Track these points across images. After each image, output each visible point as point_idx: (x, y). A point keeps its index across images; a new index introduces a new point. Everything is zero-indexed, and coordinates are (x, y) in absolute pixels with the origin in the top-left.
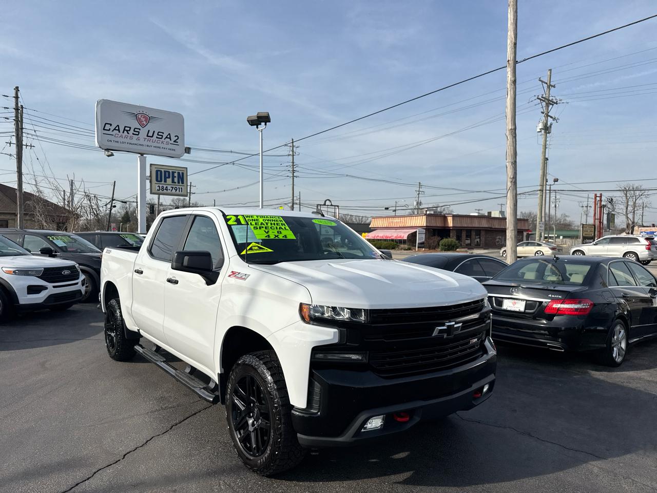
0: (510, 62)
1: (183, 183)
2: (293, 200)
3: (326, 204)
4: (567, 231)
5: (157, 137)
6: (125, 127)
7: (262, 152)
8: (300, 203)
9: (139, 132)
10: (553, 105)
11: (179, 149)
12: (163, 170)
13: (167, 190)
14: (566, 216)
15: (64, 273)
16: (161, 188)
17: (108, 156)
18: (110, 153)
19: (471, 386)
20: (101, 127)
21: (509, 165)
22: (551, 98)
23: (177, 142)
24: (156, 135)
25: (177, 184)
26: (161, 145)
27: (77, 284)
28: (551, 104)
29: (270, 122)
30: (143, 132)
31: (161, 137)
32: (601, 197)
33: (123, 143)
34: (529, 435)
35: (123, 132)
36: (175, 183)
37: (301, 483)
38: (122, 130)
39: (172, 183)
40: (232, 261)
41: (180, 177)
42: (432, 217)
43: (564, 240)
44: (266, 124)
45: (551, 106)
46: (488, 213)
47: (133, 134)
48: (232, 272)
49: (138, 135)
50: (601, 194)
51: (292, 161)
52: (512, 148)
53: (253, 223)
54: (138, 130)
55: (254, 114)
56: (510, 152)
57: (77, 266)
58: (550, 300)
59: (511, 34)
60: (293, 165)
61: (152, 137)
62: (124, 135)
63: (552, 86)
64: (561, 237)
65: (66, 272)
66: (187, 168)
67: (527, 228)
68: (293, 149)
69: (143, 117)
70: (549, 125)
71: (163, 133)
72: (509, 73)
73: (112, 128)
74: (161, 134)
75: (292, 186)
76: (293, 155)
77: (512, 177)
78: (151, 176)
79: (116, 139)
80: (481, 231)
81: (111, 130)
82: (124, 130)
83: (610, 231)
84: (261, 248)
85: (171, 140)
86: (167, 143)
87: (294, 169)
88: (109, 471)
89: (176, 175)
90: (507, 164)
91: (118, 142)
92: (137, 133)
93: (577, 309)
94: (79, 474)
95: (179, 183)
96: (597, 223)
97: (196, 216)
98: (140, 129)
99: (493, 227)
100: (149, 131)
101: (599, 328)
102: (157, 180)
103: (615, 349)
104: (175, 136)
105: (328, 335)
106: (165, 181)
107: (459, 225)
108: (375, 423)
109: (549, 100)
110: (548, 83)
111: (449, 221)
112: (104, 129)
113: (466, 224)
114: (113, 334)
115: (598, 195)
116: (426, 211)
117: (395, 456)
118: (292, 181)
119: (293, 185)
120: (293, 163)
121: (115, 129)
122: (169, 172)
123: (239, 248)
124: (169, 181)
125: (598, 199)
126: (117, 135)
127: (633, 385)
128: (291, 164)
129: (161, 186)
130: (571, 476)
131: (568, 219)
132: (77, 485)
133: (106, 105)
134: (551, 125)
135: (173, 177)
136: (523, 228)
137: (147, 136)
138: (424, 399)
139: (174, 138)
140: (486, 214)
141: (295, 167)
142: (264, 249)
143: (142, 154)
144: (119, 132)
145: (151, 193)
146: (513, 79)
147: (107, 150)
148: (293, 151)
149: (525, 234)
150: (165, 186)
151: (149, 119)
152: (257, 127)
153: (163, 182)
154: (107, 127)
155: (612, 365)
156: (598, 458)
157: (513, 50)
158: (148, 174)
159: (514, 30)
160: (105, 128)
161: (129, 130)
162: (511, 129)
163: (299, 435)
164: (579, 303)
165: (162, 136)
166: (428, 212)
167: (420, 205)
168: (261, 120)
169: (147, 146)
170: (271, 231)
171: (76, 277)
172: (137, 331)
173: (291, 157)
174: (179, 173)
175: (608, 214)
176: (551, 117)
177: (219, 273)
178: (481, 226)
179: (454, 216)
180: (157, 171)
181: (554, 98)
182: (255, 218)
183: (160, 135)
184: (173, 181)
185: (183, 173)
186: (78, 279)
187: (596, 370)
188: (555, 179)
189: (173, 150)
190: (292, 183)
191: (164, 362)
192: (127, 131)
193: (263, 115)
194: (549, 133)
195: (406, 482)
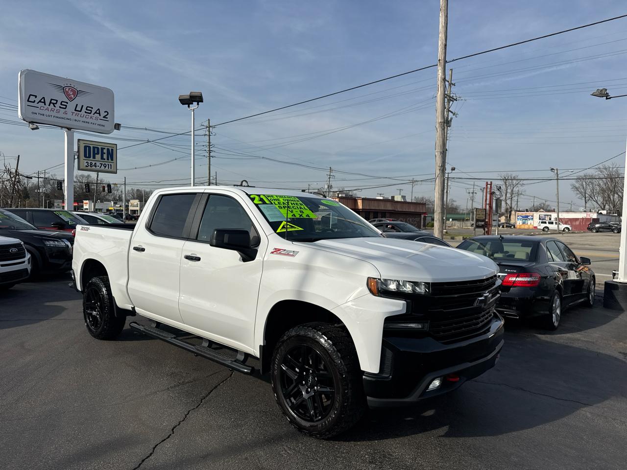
0: (441, 61)
1: (112, 160)
2: (209, 179)
3: (243, 185)
4: (454, 214)
5: (85, 112)
6: (51, 100)
7: (194, 131)
8: (216, 183)
9: (66, 106)
10: (453, 101)
11: (108, 125)
12: (92, 146)
13: (96, 166)
14: (453, 201)
15: (12, 250)
16: (89, 164)
17: (33, 129)
18: (35, 126)
20: (25, 98)
21: (438, 155)
22: (451, 95)
23: (107, 118)
24: (84, 109)
25: (106, 160)
26: (90, 121)
27: (24, 262)
28: (451, 100)
29: (202, 102)
30: (71, 106)
31: (90, 112)
32: (491, 184)
33: (49, 116)
34: (522, 389)
35: (49, 105)
36: (105, 159)
37: (359, 443)
38: (48, 103)
39: (101, 159)
41: (110, 154)
42: (344, 200)
43: (454, 222)
44: (198, 104)
45: (451, 102)
46: (392, 197)
47: (60, 107)
48: (276, 249)
49: (65, 108)
50: (491, 182)
51: (208, 141)
52: (441, 139)
53: (276, 202)
54: (65, 104)
56: (439, 142)
57: (22, 243)
58: (506, 274)
59: (442, 36)
60: (209, 145)
61: (80, 111)
62: (50, 108)
63: (453, 84)
64: (451, 220)
65: (14, 250)
66: (116, 145)
67: (424, 211)
68: (209, 129)
69: (72, 90)
70: (450, 119)
71: (92, 108)
72: (440, 71)
73: (37, 100)
74: (90, 109)
75: (208, 165)
76: (210, 135)
77: (440, 165)
78: (78, 151)
79: (42, 112)
80: (387, 214)
81: (36, 102)
82: (50, 103)
83: (498, 214)
84: (292, 227)
85: (100, 115)
86: (97, 119)
87: (211, 149)
88: (167, 445)
89: (105, 151)
90: (436, 153)
91: (43, 115)
92: (65, 107)
93: (529, 282)
95: (108, 159)
96: (488, 207)
97: (210, 194)
98: (67, 103)
99: (396, 210)
100: (77, 105)
101: (546, 298)
102: (85, 156)
103: (554, 315)
104: (105, 112)
105: (397, 306)
106: (94, 157)
107: (368, 208)
109: (450, 97)
110: (450, 81)
111: (359, 204)
112: (28, 101)
113: (374, 206)
114: (94, 313)
115: (489, 183)
116: (338, 194)
118: (208, 160)
119: (210, 165)
120: (209, 143)
121: (40, 101)
122: (98, 148)
124: (98, 157)
125: (489, 186)
126: (42, 108)
127: (576, 345)
128: (208, 144)
129: (89, 162)
131: (455, 204)
132: (143, 461)
133: (30, 76)
134: (451, 119)
135: (103, 153)
136: (421, 211)
137: (75, 110)
139: (103, 114)
140: (390, 198)
141: (211, 147)
142: (294, 227)
143: (69, 129)
144: (45, 104)
145: (79, 169)
146: (443, 77)
147: (32, 122)
148: (209, 131)
149: (422, 216)
150: (94, 163)
151: (77, 93)
152: (189, 107)
153: (91, 158)
154: (32, 98)
156: (586, 405)
157: (444, 51)
158: (76, 149)
159: (445, 33)
160: (29, 99)
161: (56, 103)
162: (441, 122)
163: (368, 398)
164: (531, 276)
165: (91, 111)
166: (340, 195)
167: (331, 188)
168: (194, 99)
169: (75, 120)
170: (294, 211)
171: (22, 256)
172: (131, 309)
173: (207, 137)
174: (108, 149)
175: (496, 200)
176: (452, 112)
177: (257, 251)
178: (386, 209)
179: (364, 200)
180: (85, 147)
181: (454, 95)
183: (89, 110)
184: (102, 158)
185: (112, 150)
186: (24, 257)
188: (452, 168)
189: (102, 125)
190: (208, 163)
191: (174, 338)
192: (54, 104)
193: (196, 94)
194: (450, 126)
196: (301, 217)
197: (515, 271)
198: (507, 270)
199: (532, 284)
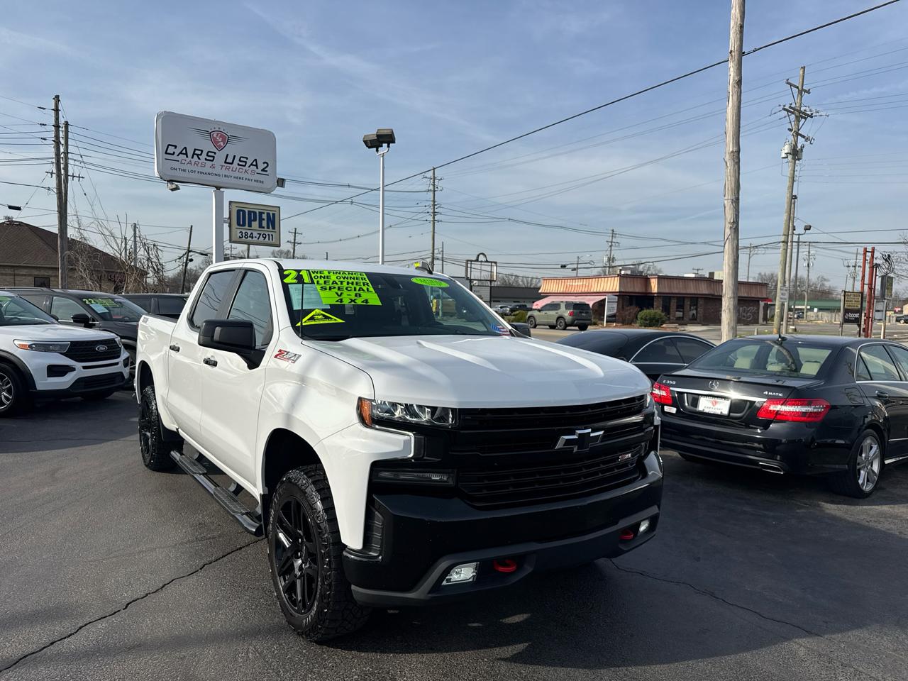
0: (733, 54)
1: (274, 228)
2: (433, 253)
3: (480, 260)
4: (826, 300)
5: (238, 165)
6: (195, 150)
7: (383, 186)
8: (443, 257)
9: (214, 157)
10: (806, 119)
11: (269, 181)
12: (246, 210)
13: (252, 237)
14: (825, 280)
15: (98, 348)
16: (244, 235)
17: (172, 190)
18: (174, 186)
19: (617, 523)
20: (162, 150)
21: (728, 204)
22: (802, 109)
23: (266, 171)
24: (237, 161)
25: (266, 229)
26: (245, 176)
27: (117, 364)
28: (802, 117)
29: (394, 142)
30: (220, 157)
31: (244, 164)
32: (873, 252)
33: (192, 172)
34: (712, 595)
35: (192, 157)
36: (264, 228)
37: (363, 654)
38: (190, 154)
39: (260, 227)
40: (283, 335)
41: (270, 220)
42: (628, 279)
43: (820, 313)
44: (388, 146)
45: (803, 120)
46: (710, 273)
47: (206, 159)
48: (280, 351)
49: (212, 161)
50: (873, 249)
51: (432, 199)
52: (733, 179)
53: (322, 281)
54: (212, 154)
55: (372, 132)
56: (730, 184)
57: (118, 339)
58: (765, 400)
59: (735, 12)
60: (434, 205)
61: (232, 163)
62: (193, 161)
63: (805, 91)
64: (816, 310)
65: (102, 348)
66: (279, 207)
67: (765, 296)
68: (434, 182)
69: (220, 135)
70: (799, 147)
71: (247, 159)
72: (732, 69)
73: (177, 151)
74: (245, 160)
75: (432, 233)
76: (434, 191)
77: (732, 221)
78: (230, 218)
79: (183, 167)
80: (699, 300)
81: (176, 154)
82: (194, 154)
83: (886, 301)
84: (326, 318)
85: (257, 168)
86: (253, 173)
87: (436, 210)
88: (102, 625)
89: (264, 216)
90: (726, 202)
91: (185, 171)
92: (212, 158)
94: (59, 628)
95: (268, 228)
97: (247, 271)
98: (215, 153)
99: (716, 294)
100: (228, 155)
101: (838, 442)
102: (239, 224)
103: (862, 472)
104: (264, 163)
105: (397, 444)
106: (250, 225)
107: (667, 291)
108: (464, 573)
109: (800, 112)
110: (800, 88)
111: (653, 285)
112: (166, 153)
113: (677, 289)
114: (149, 434)
115: (869, 249)
116: (621, 270)
117: (507, 619)
118: (432, 226)
119: (434, 232)
120: (434, 201)
121: (181, 153)
122: (255, 213)
123: (295, 316)
124: (255, 224)
125: (869, 255)
126: (183, 162)
127: (884, 526)
128: (432, 203)
129: (244, 232)
130: (761, 660)
131: (827, 284)
132: (52, 644)
133: (169, 120)
134: (802, 147)
135: (261, 220)
136: (760, 296)
137: (225, 162)
138: (540, 541)
139: (261, 166)
140: (707, 276)
141: (436, 207)
142: (331, 318)
143: (218, 188)
144: (187, 157)
145: (231, 241)
146: (737, 78)
147: (171, 181)
148: (434, 185)
149: (762, 304)
150: (249, 233)
151: (227, 139)
152: (377, 151)
153: (247, 227)
154: (171, 150)
155: (855, 495)
156: (809, 633)
157: (738, 36)
158: (226, 215)
159: (740, 7)
160: (168, 151)
161: (201, 155)
162: (732, 152)
163: (353, 587)
164: (809, 404)
165: (246, 162)
166: (623, 272)
167: (613, 262)
168: (382, 140)
169: (225, 176)
170: (345, 293)
171: (116, 355)
172: (175, 430)
173: (431, 194)
174: (268, 214)
175: (883, 277)
176: (803, 137)
177: (264, 352)
178: (699, 292)
179: (660, 278)
180: (239, 212)
181: (807, 109)
182: (326, 274)
183: (243, 162)
184: (261, 226)
185: (274, 215)
186: (118, 357)
187: (833, 502)
188: (806, 226)
189: (260, 182)
190: (432, 230)
191: (203, 474)
192: (198, 155)
193: (385, 132)
194: (799, 159)
195: (515, 659)
196: (353, 303)
197: (780, 395)
198: (766, 393)
199: (809, 417)
